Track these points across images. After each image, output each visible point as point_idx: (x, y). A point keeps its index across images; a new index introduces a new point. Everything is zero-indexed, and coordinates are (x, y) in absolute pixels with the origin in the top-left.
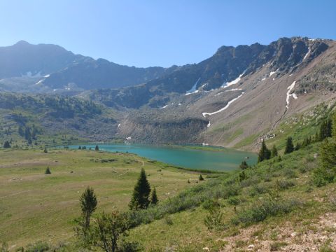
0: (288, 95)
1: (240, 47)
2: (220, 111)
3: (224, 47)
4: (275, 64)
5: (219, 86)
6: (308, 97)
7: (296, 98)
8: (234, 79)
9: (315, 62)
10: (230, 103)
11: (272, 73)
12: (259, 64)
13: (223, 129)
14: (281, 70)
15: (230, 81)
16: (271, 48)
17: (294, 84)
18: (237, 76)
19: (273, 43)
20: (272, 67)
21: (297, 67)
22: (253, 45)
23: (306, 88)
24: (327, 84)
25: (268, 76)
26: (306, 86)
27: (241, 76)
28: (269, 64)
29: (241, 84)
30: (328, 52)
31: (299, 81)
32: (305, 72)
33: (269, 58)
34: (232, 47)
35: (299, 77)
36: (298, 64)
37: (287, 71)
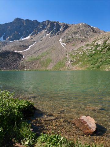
0: (62, 44)
1: (27, 20)
3: (18, 18)
4: (48, 30)
5: (19, 39)
6: (71, 45)
7: (66, 45)
11: (47, 35)
12: (39, 30)
14: (52, 33)
15: (25, 37)
16: (43, 24)
17: (61, 39)
18: (28, 35)
19: (44, 22)
20: (46, 32)
21: (59, 33)
22: (34, 21)
24: (79, 39)
25: (46, 36)
26: (69, 40)
27: (30, 35)
28: (44, 31)
29: (32, 39)
31: (63, 38)
32: (64, 35)
33: (43, 28)
34: (23, 19)
35: (63, 36)
36: (59, 32)
37: (55, 34)
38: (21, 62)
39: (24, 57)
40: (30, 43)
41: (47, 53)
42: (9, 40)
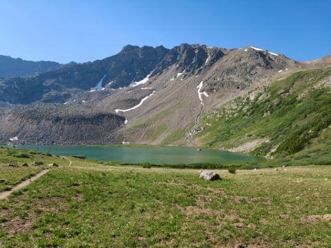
0: (200, 94)
1: (146, 48)
2: (134, 108)
3: (130, 46)
4: (180, 65)
5: (127, 85)
6: (218, 95)
7: (207, 96)
8: (142, 79)
9: (216, 66)
10: (143, 100)
11: (179, 74)
12: (166, 66)
13: (145, 126)
14: (187, 71)
15: (138, 81)
16: (175, 52)
17: (201, 84)
18: (145, 76)
19: (176, 47)
20: (178, 68)
21: (200, 70)
22: (158, 47)
23: (215, 87)
24: (233, 83)
25: (175, 77)
26: (215, 85)
27: (148, 76)
28: (174, 66)
29: (150, 83)
30: (225, 58)
31: (206, 81)
32: (209, 73)
33: (174, 61)
34: (137, 47)
35: (206, 78)
36: (201, 68)
37: (193, 73)
38: (119, 131)
39: (126, 121)
40: (144, 94)
41: (167, 113)
42: (112, 87)
